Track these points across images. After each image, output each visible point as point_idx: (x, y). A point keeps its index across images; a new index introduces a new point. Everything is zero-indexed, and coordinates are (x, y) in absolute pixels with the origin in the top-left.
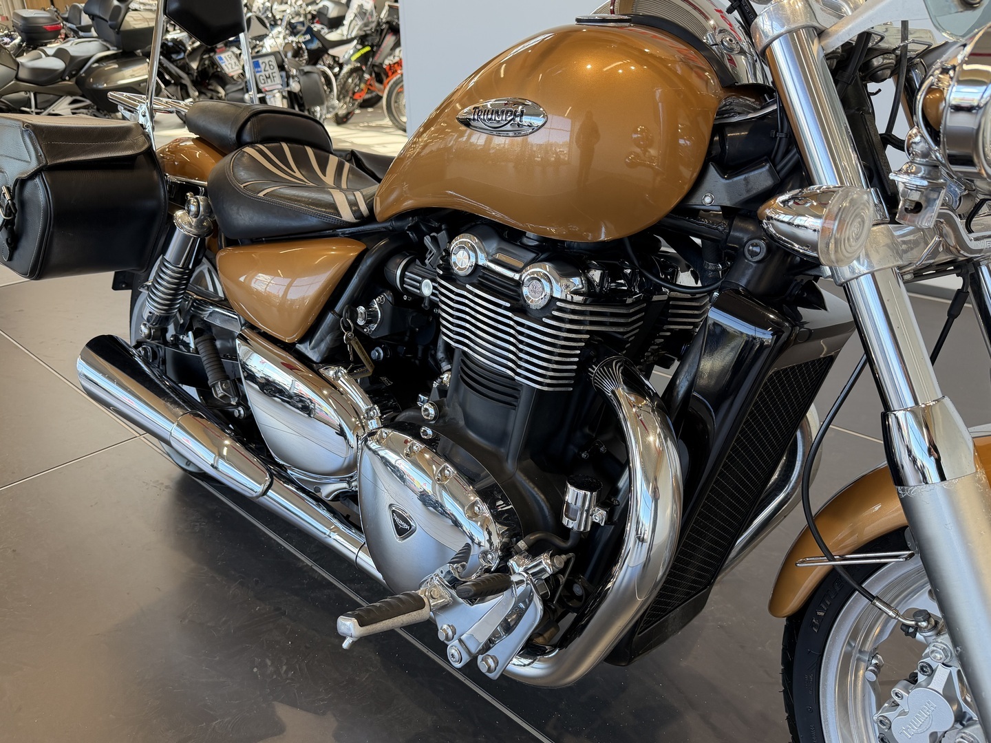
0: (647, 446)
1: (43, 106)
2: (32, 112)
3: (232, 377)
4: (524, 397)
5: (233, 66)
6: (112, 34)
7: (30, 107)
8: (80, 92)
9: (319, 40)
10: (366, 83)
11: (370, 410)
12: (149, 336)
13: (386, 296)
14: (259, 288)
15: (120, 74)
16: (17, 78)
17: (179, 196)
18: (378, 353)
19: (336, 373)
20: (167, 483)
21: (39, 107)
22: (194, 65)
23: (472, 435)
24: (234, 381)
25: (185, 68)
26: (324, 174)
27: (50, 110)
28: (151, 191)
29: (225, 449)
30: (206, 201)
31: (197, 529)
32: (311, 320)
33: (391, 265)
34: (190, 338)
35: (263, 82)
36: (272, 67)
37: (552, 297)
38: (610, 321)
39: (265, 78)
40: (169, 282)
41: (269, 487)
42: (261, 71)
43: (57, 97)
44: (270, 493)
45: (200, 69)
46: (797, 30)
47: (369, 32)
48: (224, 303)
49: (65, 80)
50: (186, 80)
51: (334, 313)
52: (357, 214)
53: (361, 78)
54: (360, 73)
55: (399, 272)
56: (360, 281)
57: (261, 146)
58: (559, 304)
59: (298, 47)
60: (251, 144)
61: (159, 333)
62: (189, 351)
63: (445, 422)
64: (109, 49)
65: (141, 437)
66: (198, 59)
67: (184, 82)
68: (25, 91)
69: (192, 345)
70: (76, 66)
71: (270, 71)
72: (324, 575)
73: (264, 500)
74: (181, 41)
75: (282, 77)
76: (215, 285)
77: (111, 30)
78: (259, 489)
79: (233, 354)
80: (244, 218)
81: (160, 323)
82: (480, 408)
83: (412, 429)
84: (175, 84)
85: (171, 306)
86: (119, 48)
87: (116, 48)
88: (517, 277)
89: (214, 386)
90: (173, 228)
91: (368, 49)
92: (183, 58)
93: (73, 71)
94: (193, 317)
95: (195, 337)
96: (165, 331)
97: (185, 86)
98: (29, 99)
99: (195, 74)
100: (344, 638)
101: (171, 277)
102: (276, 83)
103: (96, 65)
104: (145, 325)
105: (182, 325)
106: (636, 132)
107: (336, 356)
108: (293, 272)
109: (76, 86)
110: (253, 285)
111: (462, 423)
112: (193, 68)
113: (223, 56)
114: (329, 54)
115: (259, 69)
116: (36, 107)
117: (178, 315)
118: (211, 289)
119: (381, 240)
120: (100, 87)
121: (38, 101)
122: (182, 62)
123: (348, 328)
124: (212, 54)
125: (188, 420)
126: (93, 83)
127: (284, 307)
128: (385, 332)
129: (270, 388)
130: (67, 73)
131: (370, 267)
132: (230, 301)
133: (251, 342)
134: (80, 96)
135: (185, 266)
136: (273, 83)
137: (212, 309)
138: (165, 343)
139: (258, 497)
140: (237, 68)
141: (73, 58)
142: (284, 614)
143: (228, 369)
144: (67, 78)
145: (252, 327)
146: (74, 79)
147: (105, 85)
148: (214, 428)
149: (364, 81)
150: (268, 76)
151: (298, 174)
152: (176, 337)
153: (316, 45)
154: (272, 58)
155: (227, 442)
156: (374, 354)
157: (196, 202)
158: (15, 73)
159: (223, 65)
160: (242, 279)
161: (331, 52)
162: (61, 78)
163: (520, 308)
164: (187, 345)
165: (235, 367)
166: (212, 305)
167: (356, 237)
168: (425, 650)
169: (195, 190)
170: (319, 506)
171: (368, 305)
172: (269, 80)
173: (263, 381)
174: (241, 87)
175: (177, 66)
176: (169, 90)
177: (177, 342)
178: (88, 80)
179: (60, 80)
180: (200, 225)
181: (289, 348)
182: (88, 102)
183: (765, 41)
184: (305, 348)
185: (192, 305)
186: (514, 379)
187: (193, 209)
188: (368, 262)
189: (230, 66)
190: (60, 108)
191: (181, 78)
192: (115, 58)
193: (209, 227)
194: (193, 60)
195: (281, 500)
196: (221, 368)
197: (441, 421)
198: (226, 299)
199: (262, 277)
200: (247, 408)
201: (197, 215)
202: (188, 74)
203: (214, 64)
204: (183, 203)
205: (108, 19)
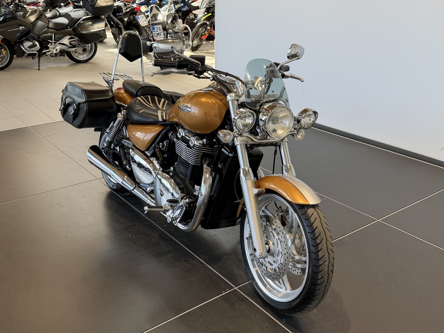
0: (206, 177)
1: (57, 40)
2: (53, 42)
3: (128, 159)
4: (190, 166)
5: (144, 22)
6: (91, 8)
7: (52, 40)
8: (74, 34)
9: (188, 6)
10: (208, 31)
11: (160, 168)
12: (106, 147)
13: (168, 141)
14: (138, 136)
15: (93, 27)
16: (48, 27)
17: (119, 109)
18: (166, 155)
19: (153, 159)
20: (105, 193)
21: (55, 40)
22: (126, 20)
23: (181, 175)
24: (128, 160)
25: (122, 20)
26: (159, 105)
27: (60, 42)
28: (112, 107)
29: (125, 178)
30: (126, 111)
31: (114, 205)
32: (149, 145)
33: (169, 133)
34: (118, 148)
35: (156, 36)
36: (160, 30)
37: (194, 144)
38: (207, 150)
39: (157, 34)
40: (114, 132)
41: (134, 188)
42: (155, 32)
43: (64, 36)
44: (135, 190)
45: (128, 21)
46: (233, 100)
47: (211, 6)
48: (128, 139)
49: (68, 28)
50: (121, 26)
51: (155, 144)
52: (163, 119)
53: (206, 28)
54: (206, 26)
55: (170, 135)
56: (161, 136)
57: (142, 97)
58: (195, 146)
59: (175, 15)
60: (139, 96)
61: (109, 146)
62: (117, 152)
63: (175, 172)
64: (88, 15)
65: (98, 180)
66: (128, 16)
67: (120, 26)
68: (51, 33)
69: (118, 150)
70: (73, 22)
71: (159, 32)
72: (149, 219)
73: (133, 191)
74: (120, 6)
75: (164, 34)
76: (126, 133)
77: (91, 7)
78: (132, 188)
79: (129, 154)
80: (135, 117)
81: (110, 143)
82: (182, 169)
83: (168, 173)
84: (116, 27)
85: (114, 138)
86: (93, 15)
87: (91, 14)
88: (189, 139)
89: (123, 161)
90: (117, 118)
91: (210, 14)
92: (121, 15)
93: (72, 24)
94: (120, 142)
95: (119, 148)
96: (111, 145)
97: (121, 28)
98: (52, 36)
99: (126, 23)
100: (145, 211)
101: (115, 131)
102: (161, 37)
103: (82, 22)
104: (106, 143)
105: (116, 144)
106: (213, 113)
107: (154, 155)
108: (146, 133)
109: (72, 31)
110: (136, 135)
111: (179, 172)
112: (125, 21)
113: (139, 16)
114: (192, 13)
115: (154, 31)
116: (54, 40)
117: (115, 141)
118: (125, 134)
119: (168, 126)
120: (83, 32)
121: (56, 38)
122: (120, 17)
123: (158, 148)
124: (134, 15)
125: (116, 170)
126: (80, 30)
127: (143, 141)
128: (166, 150)
129: (140, 165)
130: (69, 25)
131: (164, 133)
132: (130, 139)
133: (135, 150)
134: (74, 36)
135: (119, 128)
136: (160, 37)
137: (125, 140)
138: (111, 149)
139: (132, 190)
140: (145, 22)
141: (72, 19)
142: (136, 226)
143: (127, 157)
144: (69, 28)
145: (135, 146)
146: (72, 28)
147: (85, 32)
148: (123, 173)
149: (207, 30)
150: (158, 34)
151: (152, 105)
152: (114, 147)
153: (186, 9)
154: (160, 26)
155: (126, 177)
156: (164, 156)
157: (124, 112)
158: (47, 25)
159: (139, 21)
160: (133, 133)
161: (194, 12)
162: (67, 27)
163: (189, 146)
164: (117, 150)
165: (129, 157)
166: (125, 139)
167: (162, 125)
168: (171, 237)
169: (123, 107)
170: (147, 194)
171: (163, 143)
172: (158, 36)
173: (138, 163)
174: (146, 38)
175: (117, 19)
176: (113, 30)
177: (114, 149)
178: (78, 29)
179: (66, 28)
180: (124, 118)
181: (143, 152)
182: (77, 38)
183: (228, 100)
184: (147, 152)
185: (120, 139)
186: (187, 162)
187: (123, 113)
188: (164, 131)
189: (142, 22)
190: (64, 41)
191: (119, 24)
192: (90, 19)
193: (126, 118)
194: (125, 17)
195: (137, 192)
196: (126, 156)
197: (174, 172)
198: (129, 138)
199: (139, 133)
200: (131, 168)
201: (123, 115)
202: (122, 23)
203: (135, 19)
204: (120, 111)
205: (90, 2)
